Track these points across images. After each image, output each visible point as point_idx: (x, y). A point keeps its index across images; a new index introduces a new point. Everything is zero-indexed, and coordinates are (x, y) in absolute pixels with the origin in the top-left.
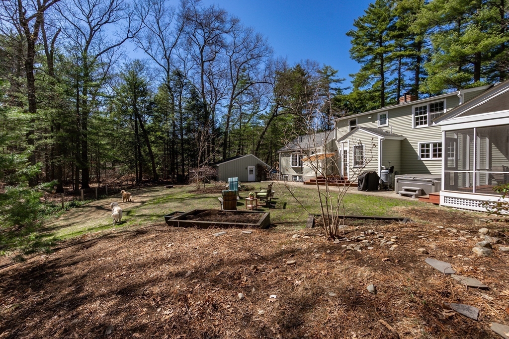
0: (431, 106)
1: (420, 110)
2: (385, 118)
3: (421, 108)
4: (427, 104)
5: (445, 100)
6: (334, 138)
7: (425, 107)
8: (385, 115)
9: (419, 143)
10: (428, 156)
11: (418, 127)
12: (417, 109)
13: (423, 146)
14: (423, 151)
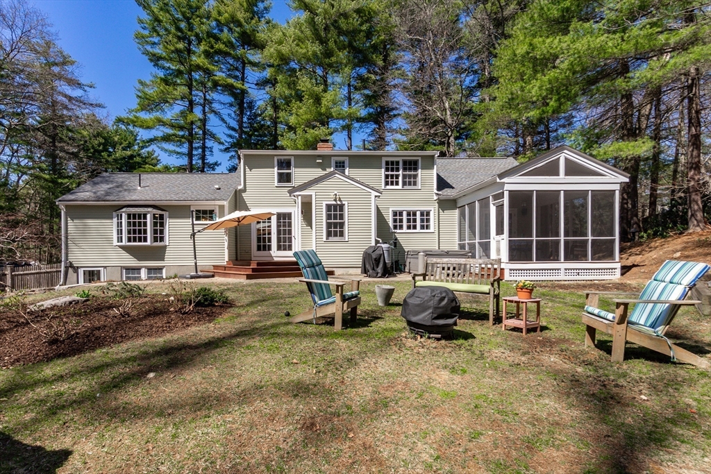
0: (405, 163)
1: (391, 166)
2: (344, 167)
3: (392, 163)
4: (400, 160)
5: (420, 159)
6: (240, 188)
7: (398, 163)
8: (344, 163)
9: (391, 210)
10: (401, 227)
11: (388, 187)
12: (387, 163)
13: (395, 214)
14: (395, 221)
